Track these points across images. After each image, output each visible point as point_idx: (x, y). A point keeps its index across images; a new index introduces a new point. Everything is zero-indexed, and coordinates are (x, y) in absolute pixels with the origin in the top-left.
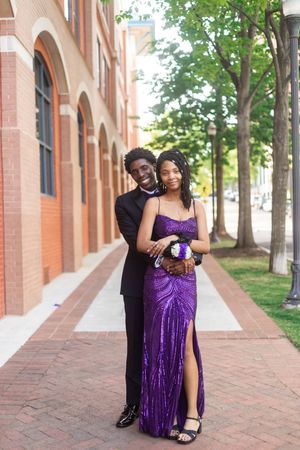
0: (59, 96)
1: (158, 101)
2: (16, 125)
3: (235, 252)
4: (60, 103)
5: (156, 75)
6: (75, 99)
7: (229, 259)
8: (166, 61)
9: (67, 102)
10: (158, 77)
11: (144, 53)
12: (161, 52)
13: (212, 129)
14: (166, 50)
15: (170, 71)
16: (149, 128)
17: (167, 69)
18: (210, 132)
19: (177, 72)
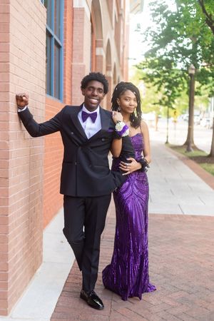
0: (96, 41)
1: (150, 48)
2: (82, 62)
3: (210, 159)
4: (96, 47)
5: (149, 28)
6: (105, 45)
7: (206, 164)
9: (101, 46)
10: (150, 30)
11: (135, 12)
12: (154, 12)
13: (192, 69)
14: (158, 10)
15: (159, 26)
16: (142, 66)
17: (158, 23)
18: (190, 72)
19: (165, 27)
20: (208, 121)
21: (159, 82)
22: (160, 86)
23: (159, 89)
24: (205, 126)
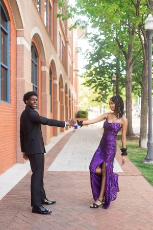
0: (41, 62)
1: (88, 63)
2: (23, 77)
4: (41, 66)
5: (88, 50)
6: (49, 63)
8: (92, 43)
9: (45, 65)
10: (88, 52)
11: (82, 38)
12: (90, 39)
13: (114, 77)
14: (92, 38)
15: (94, 48)
16: (84, 76)
17: (93, 47)
18: (113, 79)
19: (98, 49)
20: (137, 111)
21: (96, 85)
22: (97, 89)
23: (96, 91)
24: (135, 115)
